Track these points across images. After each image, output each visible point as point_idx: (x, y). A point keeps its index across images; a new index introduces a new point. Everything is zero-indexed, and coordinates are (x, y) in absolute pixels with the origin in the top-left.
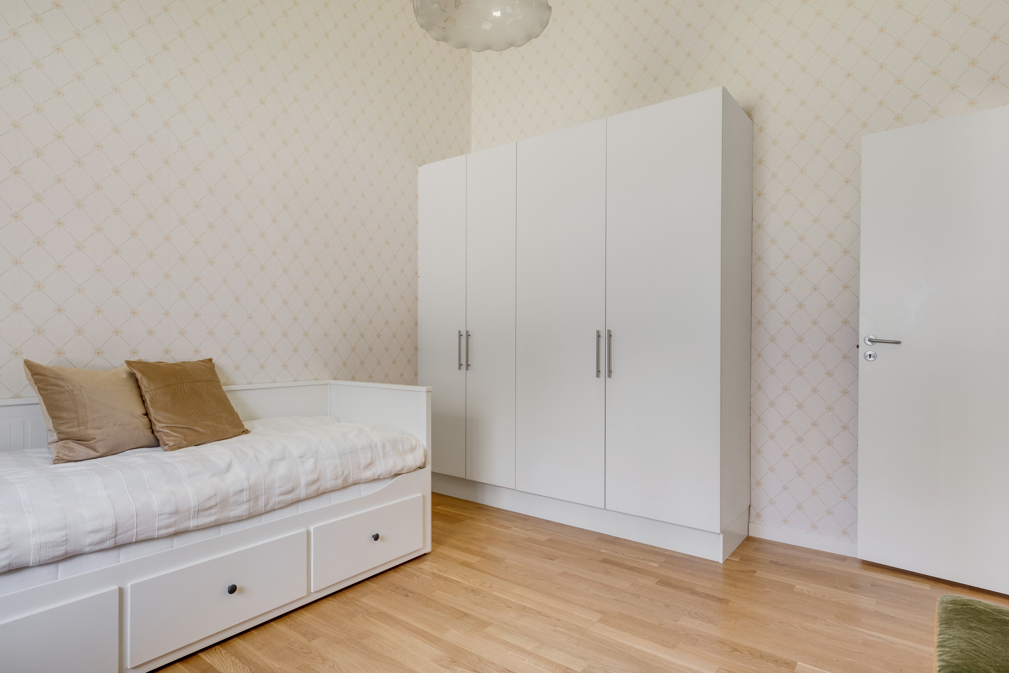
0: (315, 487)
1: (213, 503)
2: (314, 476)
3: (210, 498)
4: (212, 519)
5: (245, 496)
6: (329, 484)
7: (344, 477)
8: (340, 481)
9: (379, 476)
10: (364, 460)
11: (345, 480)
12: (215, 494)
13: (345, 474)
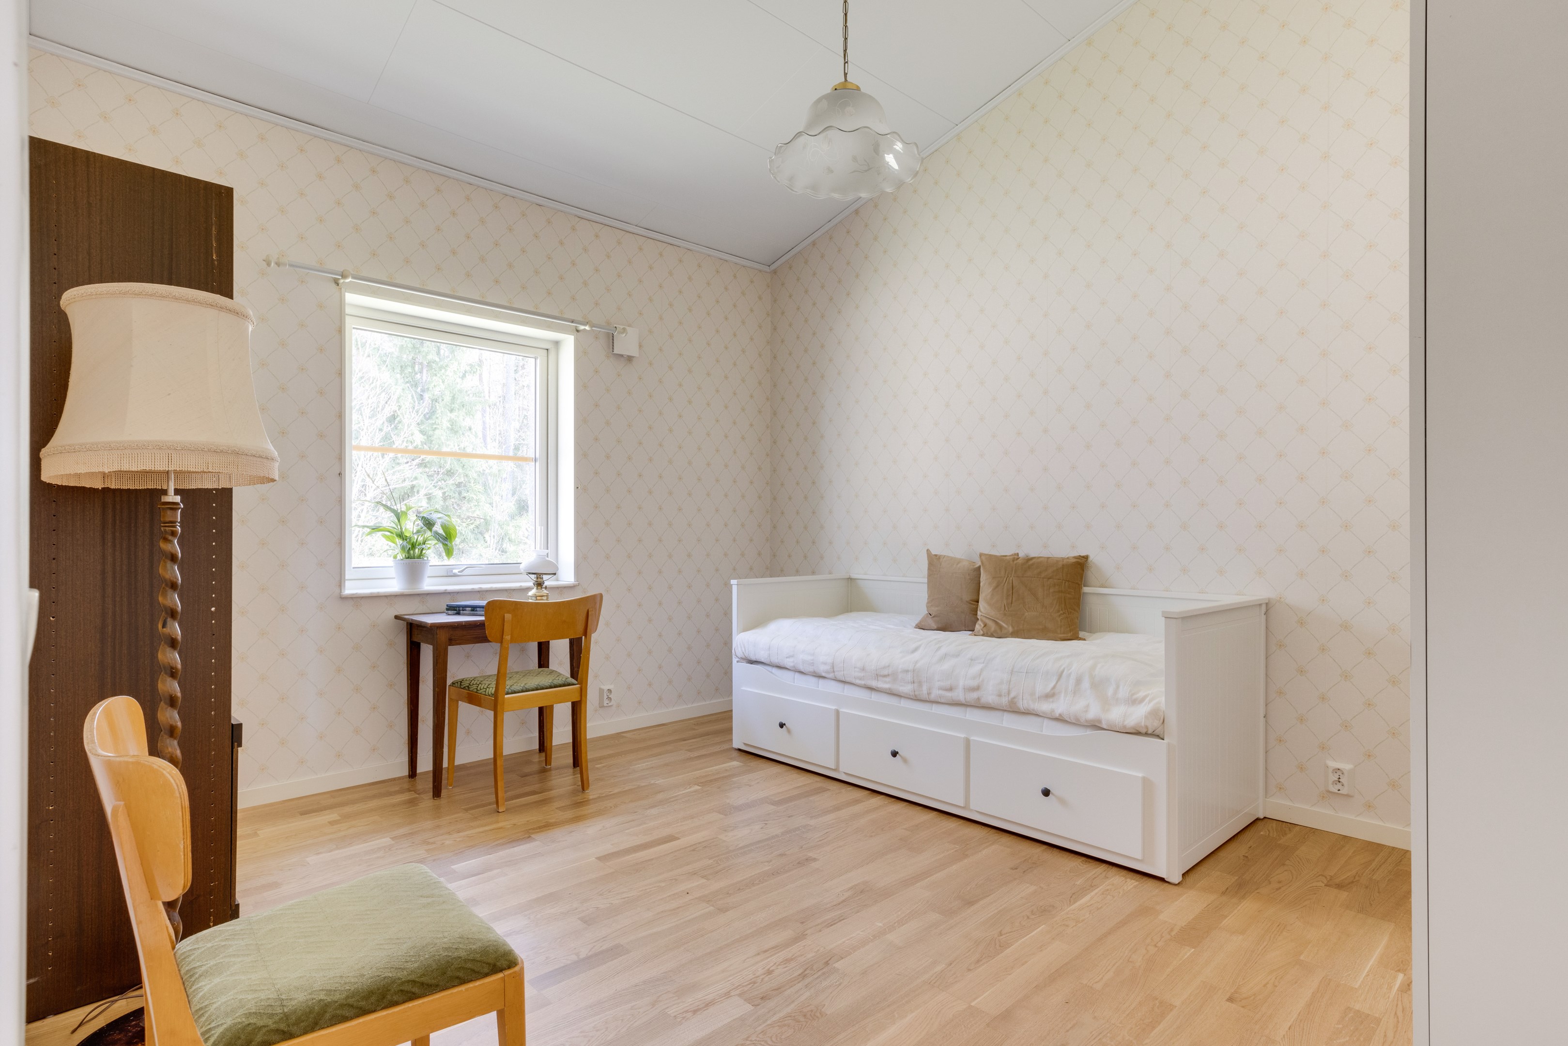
0: (975, 695)
1: (885, 672)
2: (973, 683)
3: (884, 668)
4: (886, 686)
5: (909, 677)
6: (989, 697)
7: (1010, 699)
8: (1004, 701)
9: (1060, 715)
10: (1041, 688)
11: (1013, 702)
12: (889, 666)
13: (1012, 695)
